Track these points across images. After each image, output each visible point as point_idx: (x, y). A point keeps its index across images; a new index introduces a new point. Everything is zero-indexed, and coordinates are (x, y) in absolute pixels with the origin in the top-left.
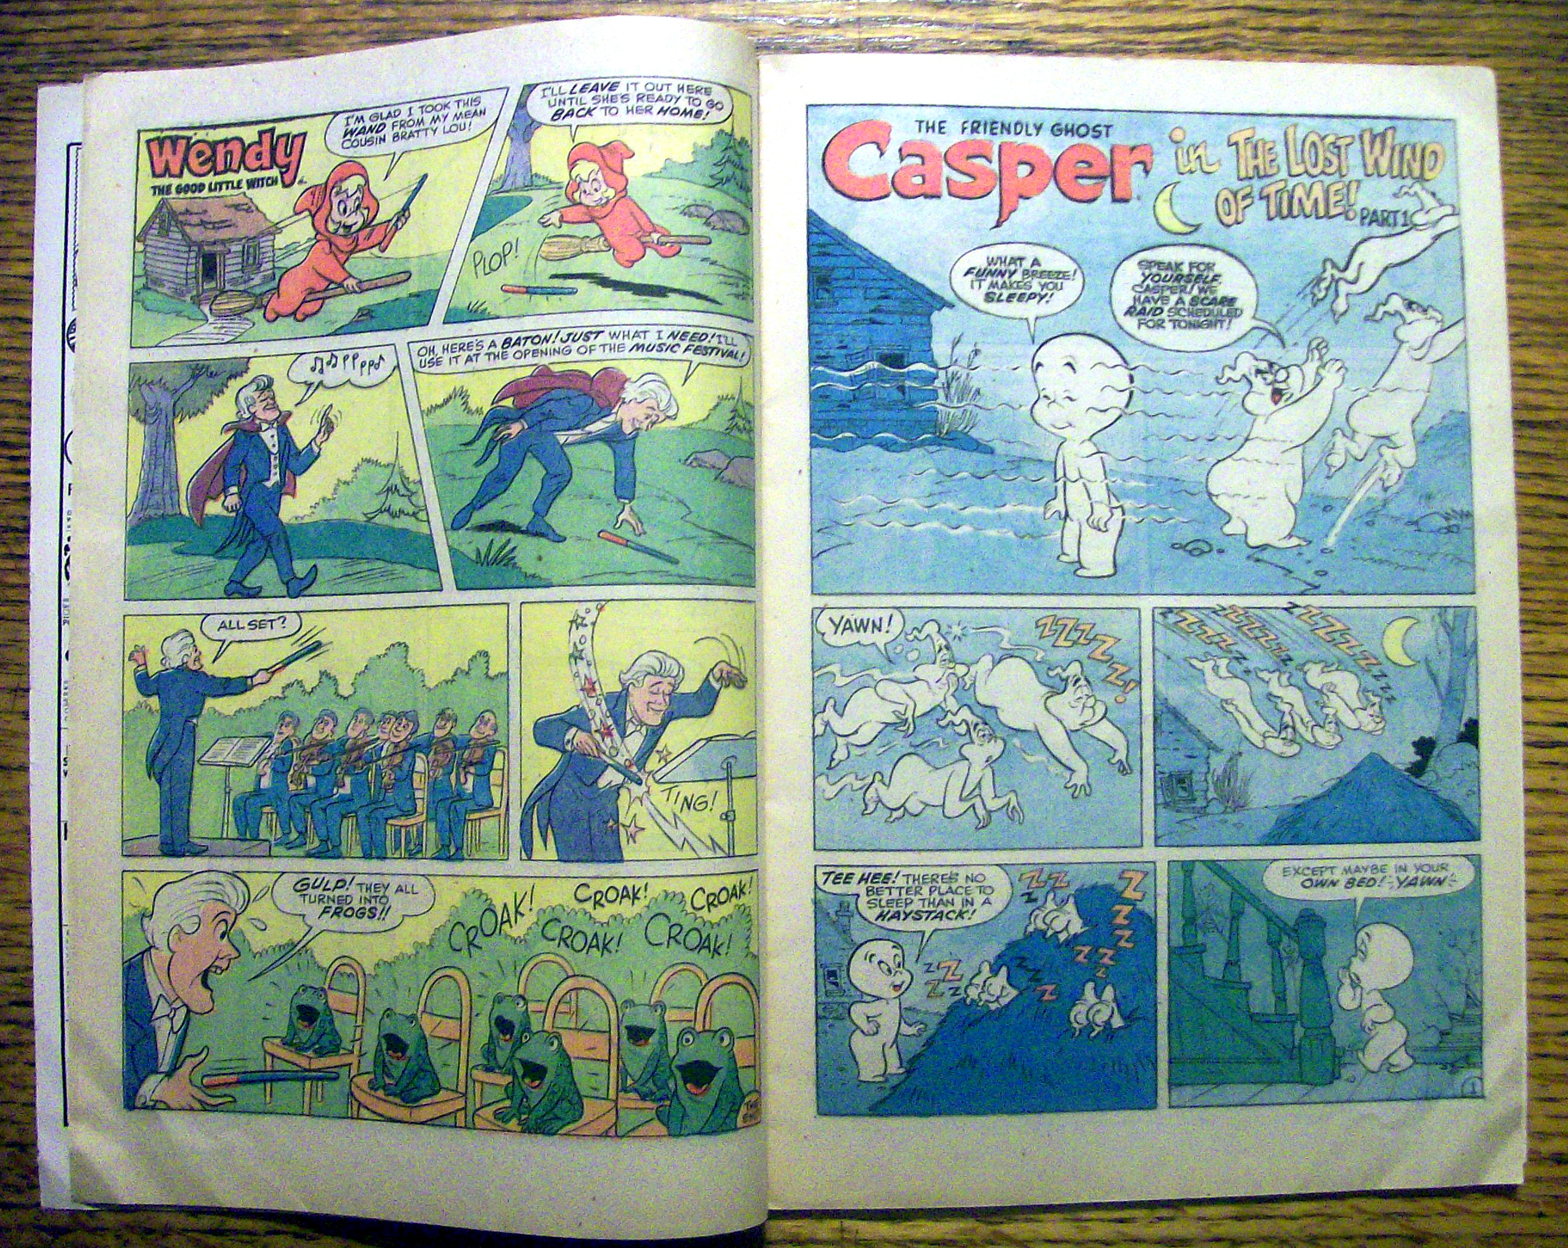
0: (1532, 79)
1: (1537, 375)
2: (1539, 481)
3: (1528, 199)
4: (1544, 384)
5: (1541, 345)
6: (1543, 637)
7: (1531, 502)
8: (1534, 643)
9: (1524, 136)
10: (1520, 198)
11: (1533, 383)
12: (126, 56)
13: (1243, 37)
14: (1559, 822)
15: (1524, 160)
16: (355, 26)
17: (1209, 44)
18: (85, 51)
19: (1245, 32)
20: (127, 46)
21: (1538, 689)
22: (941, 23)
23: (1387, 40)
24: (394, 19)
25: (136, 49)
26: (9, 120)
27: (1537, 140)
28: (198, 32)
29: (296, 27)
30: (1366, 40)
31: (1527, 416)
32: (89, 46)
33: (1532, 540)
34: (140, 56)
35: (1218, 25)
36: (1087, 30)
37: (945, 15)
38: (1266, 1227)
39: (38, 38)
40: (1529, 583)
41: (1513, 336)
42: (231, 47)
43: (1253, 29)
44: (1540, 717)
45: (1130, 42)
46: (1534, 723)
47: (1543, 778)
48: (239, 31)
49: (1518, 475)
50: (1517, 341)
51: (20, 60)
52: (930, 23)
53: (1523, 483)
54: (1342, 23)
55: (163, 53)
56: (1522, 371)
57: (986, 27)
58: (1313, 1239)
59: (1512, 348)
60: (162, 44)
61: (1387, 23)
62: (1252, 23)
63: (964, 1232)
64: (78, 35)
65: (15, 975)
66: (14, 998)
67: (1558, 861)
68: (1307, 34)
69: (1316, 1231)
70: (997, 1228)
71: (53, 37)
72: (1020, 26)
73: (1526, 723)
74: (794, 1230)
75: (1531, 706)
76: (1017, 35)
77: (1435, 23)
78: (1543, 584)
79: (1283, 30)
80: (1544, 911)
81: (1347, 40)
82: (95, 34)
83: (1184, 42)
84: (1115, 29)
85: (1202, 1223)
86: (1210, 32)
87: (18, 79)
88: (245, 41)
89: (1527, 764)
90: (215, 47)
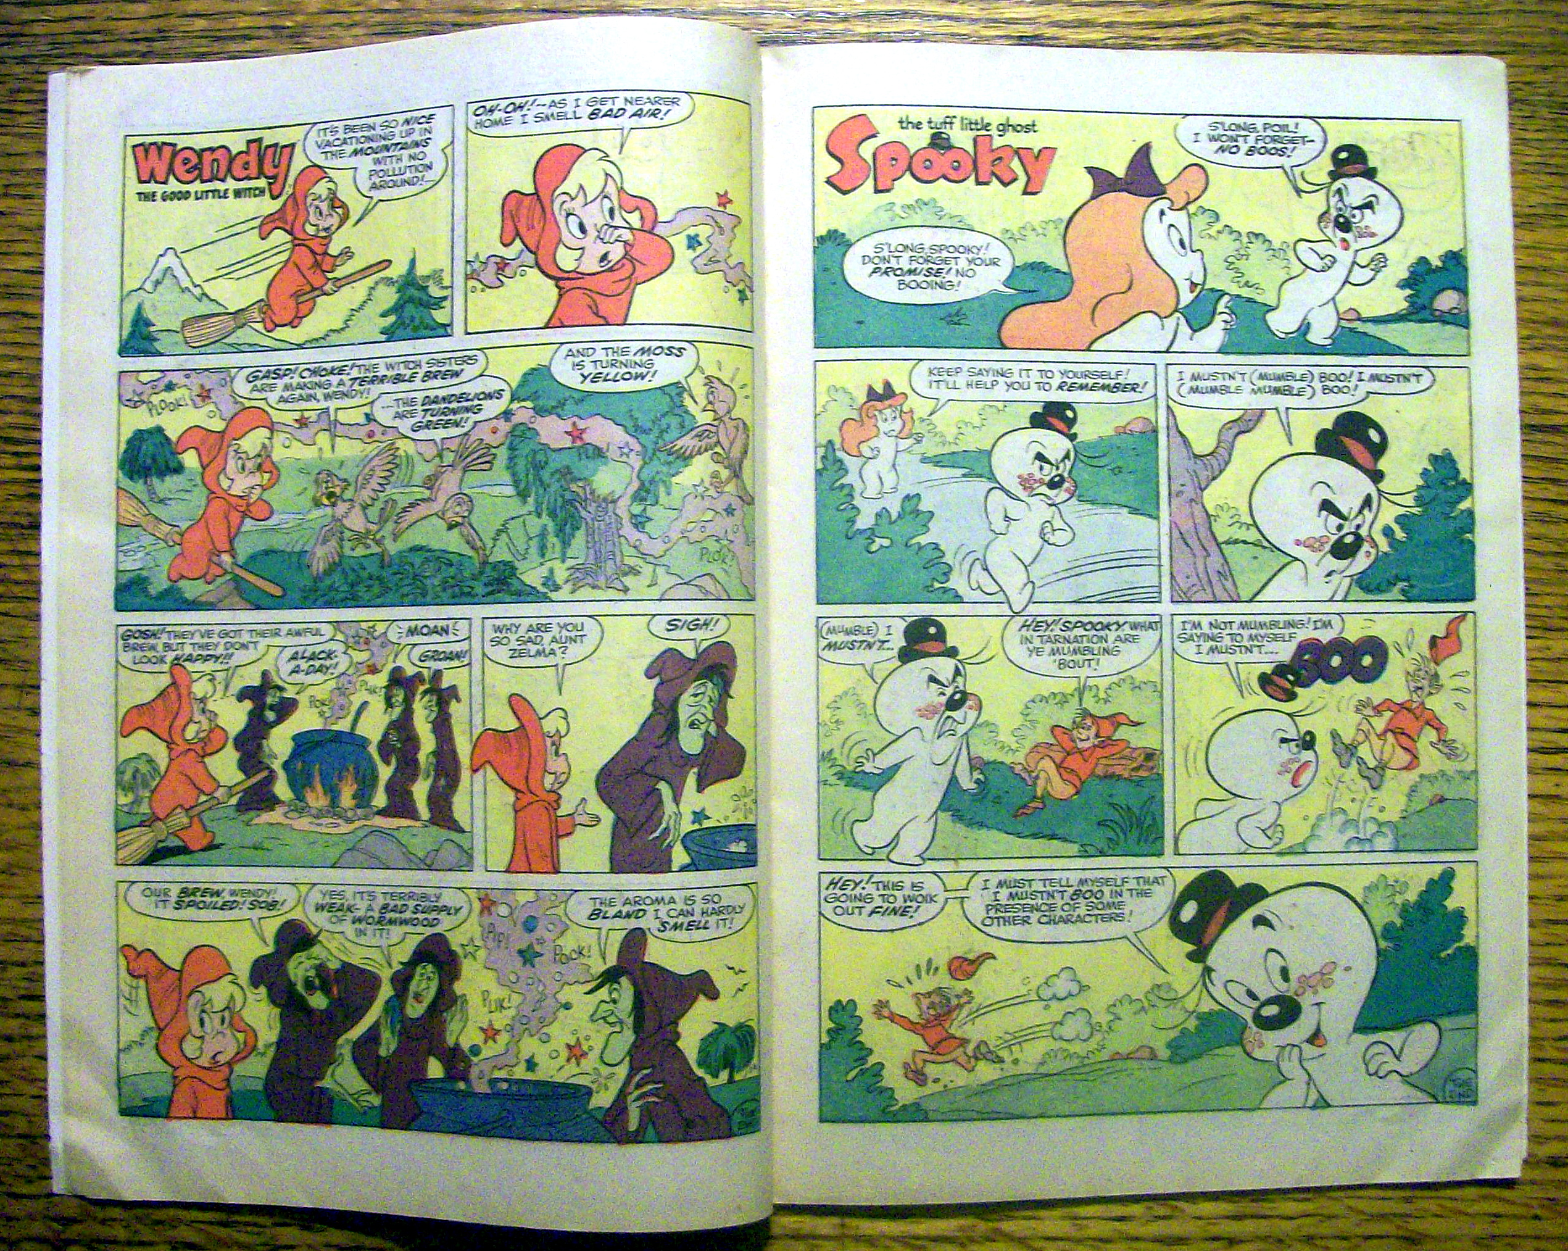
0: (1549, 77)
1: (1548, 379)
2: (1550, 487)
3: (1543, 199)
4: (1554, 388)
5: (1554, 347)
6: (1550, 643)
7: (1540, 507)
8: (1540, 650)
9: (1541, 136)
10: (1534, 199)
11: (1544, 387)
12: (127, 47)
13: (1255, 34)
14: (1561, 828)
15: (1539, 160)
16: (358, 18)
17: (1222, 40)
18: (86, 42)
19: (1258, 28)
20: (130, 37)
21: (1543, 695)
22: (950, 18)
23: (1400, 37)
24: (398, 11)
25: (137, 40)
26: (10, 112)
27: (1551, 140)
28: (201, 24)
29: (300, 18)
30: (1382, 36)
31: (1537, 420)
32: (89, 37)
33: (1538, 545)
34: (142, 47)
35: (1231, 21)
36: (1100, 25)
37: (954, 9)
38: (1262, 1227)
39: (37, 29)
40: (1535, 588)
41: (1521, 339)
42: (233, 38)
43: (1268, 25)
44: (1542, 723)
45: (1142, 38)
46: (1539, 729)
47: (1547, 784)
48: (243, 22)
49: (1526, 479)
50: (1527, 344)
51: (21, 51)
52: (940, 17)
53: (1529, 488)
54: (1357, 19)
55: (165, 44)
56: (1532, 374)
57: (996, 21)
58: (1310, 1239)
59: (1521, 351)
60: (162, 34)
61: (1403, 20)
62: (1266, 19)
63: (961, 1229)
64: (80, 25)
65: (25, 970)
66: (22, 992)
67: (1557, 867)
68: (1322, 30)
69: (1312, 1231)
70: (996, 1225)
71: (55, 28)
72: (1029, 21)
73: (1531, 729)
74: (796, 1226)
75: (1534, 711)
76: (1028, 30)
77: (1451, 19)
78: (1548, 590)
79: (1297, 25)
80: (1546, 917)
81: (1364, 36)
82: (95, 25)
83: (1197, 37)
84: (1129, 24)
85: (1200, 1222)
86: (1225, 28)
87: (18, 69)
88: (247, 32)
89: (1532, 771)
90: (218, 39)
